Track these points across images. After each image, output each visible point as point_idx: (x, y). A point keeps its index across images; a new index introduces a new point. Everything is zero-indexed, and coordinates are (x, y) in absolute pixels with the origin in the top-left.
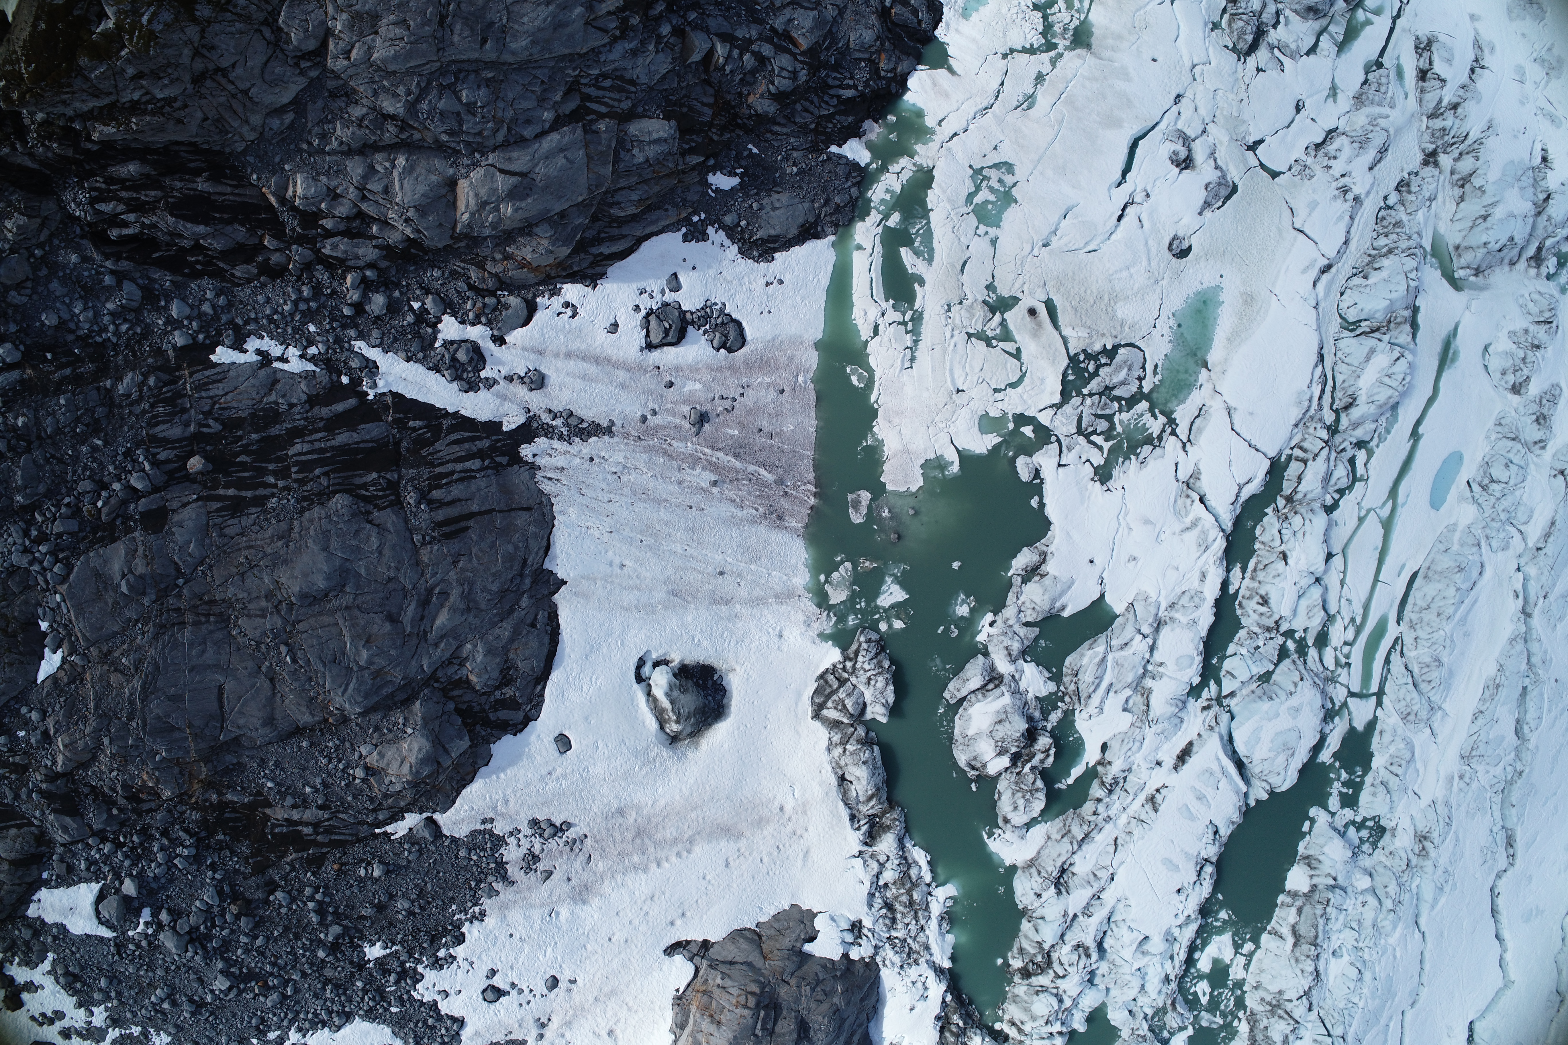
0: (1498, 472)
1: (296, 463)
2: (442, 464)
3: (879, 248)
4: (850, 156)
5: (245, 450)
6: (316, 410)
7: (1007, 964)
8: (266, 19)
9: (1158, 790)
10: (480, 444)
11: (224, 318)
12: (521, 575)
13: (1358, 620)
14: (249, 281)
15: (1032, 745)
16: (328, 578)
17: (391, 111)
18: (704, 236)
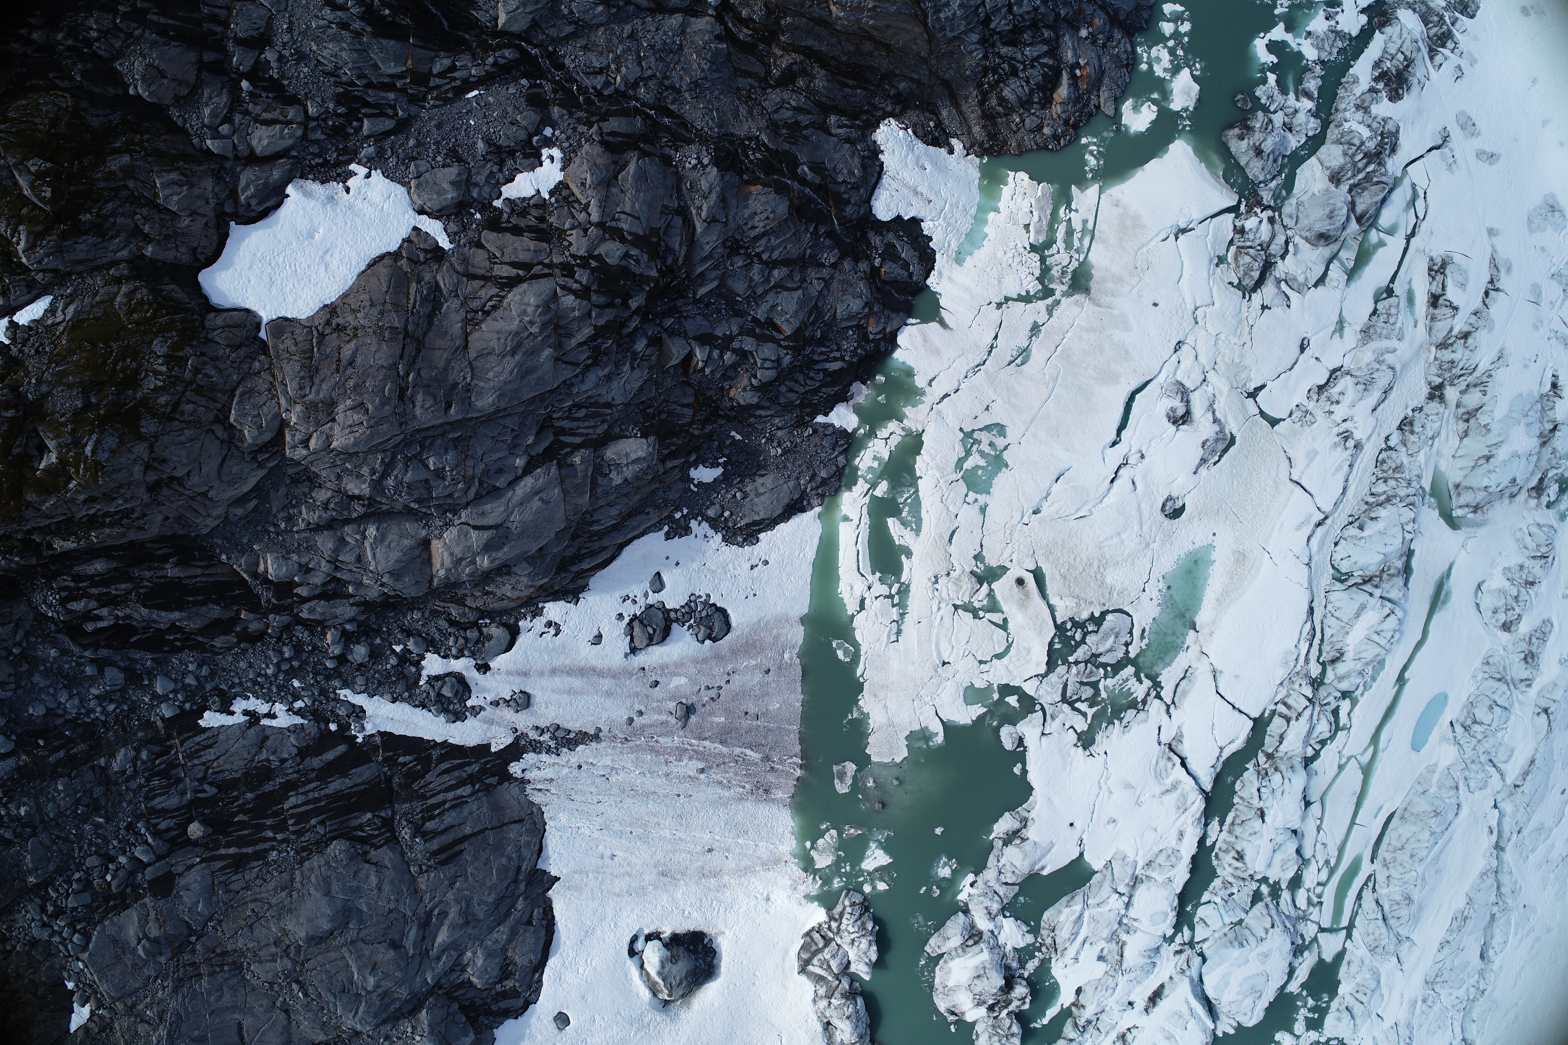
0: (1481, 713)
1: (293, 816)
2: (434, 795)
3: (866, 519)
4: (837, 424)
5: (242, 810)
6: (307, 761)
8: (217, 416)
9: (1128, 1030)
10: (469, 770)
11: (208, 687)
12: (516, 881)
13: (1333, 862)
14: (229, 649)
15: (1008, 993)
16: (332, 920)
17: (357, 492)
18: (687, 531)
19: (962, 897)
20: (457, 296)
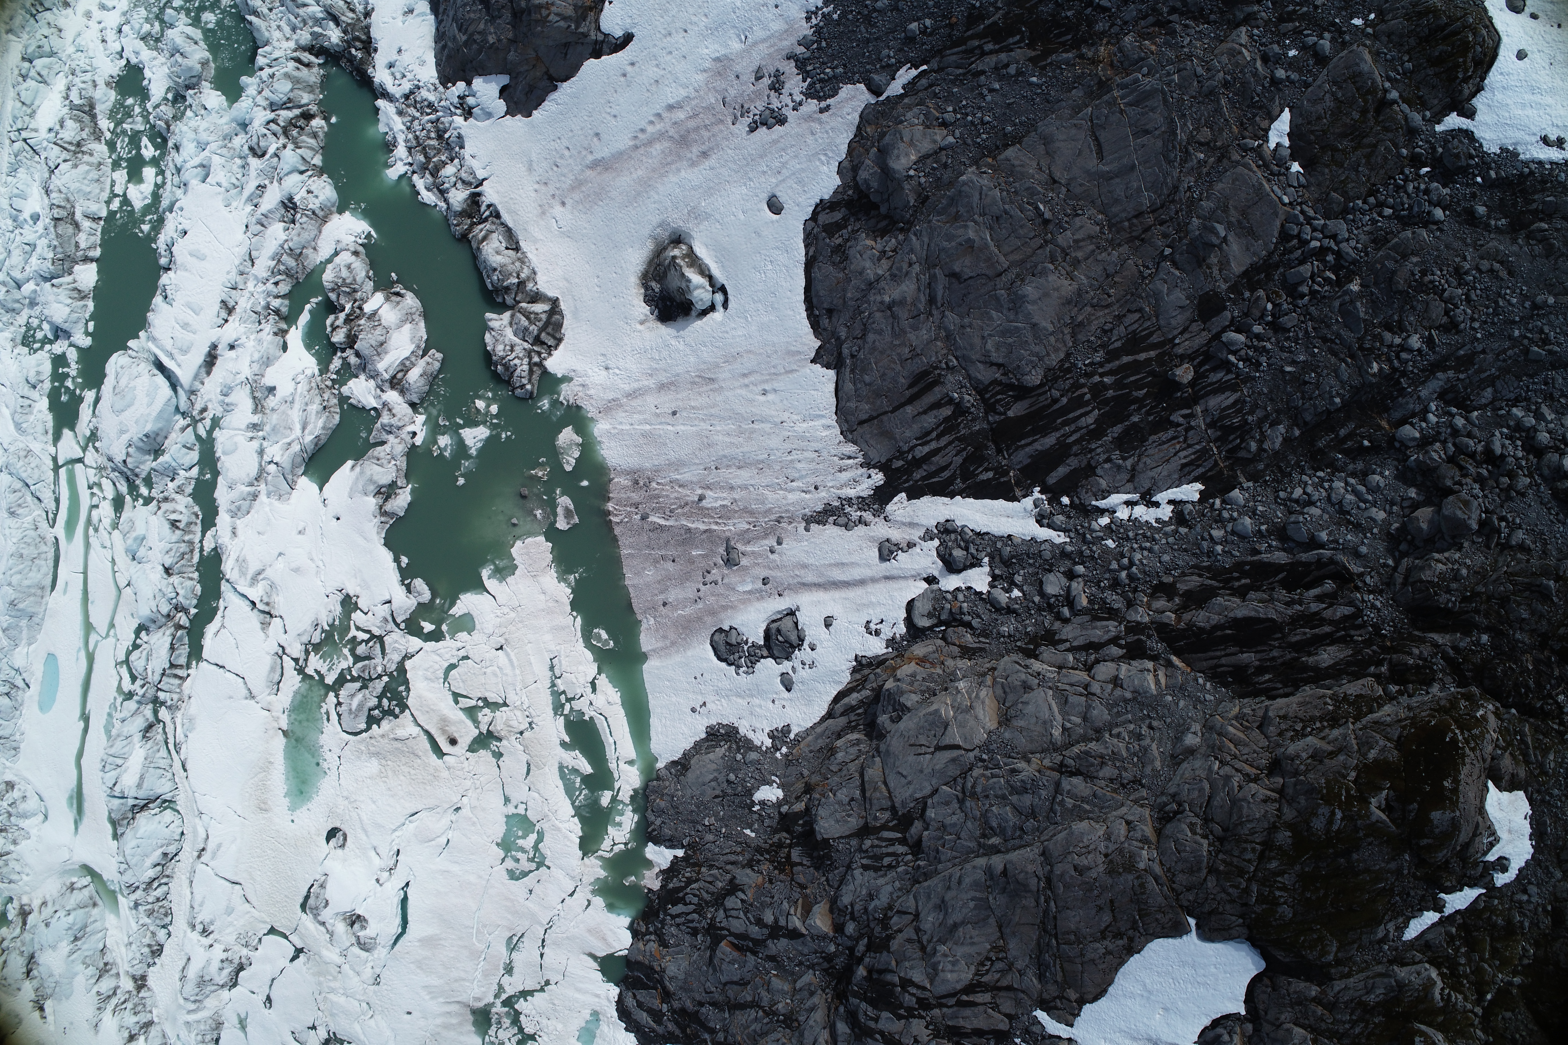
0: (6, 704)
1: (1087, 403)
2: (950, 443)
3: (612, 766)
4: (663, 850)
5: (1141, 402)
6: (1084, 463)
7: (326, 119)
8: (1221, 845)
9: (226, 321)
10: (922, 473)
11: (1199, 529)
12: (853, 357)
14: (1183, 575)
15: (349, 330)
16: (1024, 298)
17: (1075, 780)
18: (771, 735)
19: (421, 419)
20: (1019, 971)
